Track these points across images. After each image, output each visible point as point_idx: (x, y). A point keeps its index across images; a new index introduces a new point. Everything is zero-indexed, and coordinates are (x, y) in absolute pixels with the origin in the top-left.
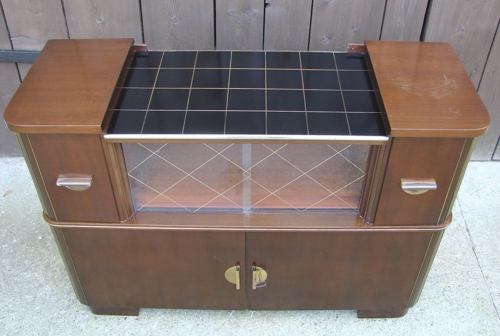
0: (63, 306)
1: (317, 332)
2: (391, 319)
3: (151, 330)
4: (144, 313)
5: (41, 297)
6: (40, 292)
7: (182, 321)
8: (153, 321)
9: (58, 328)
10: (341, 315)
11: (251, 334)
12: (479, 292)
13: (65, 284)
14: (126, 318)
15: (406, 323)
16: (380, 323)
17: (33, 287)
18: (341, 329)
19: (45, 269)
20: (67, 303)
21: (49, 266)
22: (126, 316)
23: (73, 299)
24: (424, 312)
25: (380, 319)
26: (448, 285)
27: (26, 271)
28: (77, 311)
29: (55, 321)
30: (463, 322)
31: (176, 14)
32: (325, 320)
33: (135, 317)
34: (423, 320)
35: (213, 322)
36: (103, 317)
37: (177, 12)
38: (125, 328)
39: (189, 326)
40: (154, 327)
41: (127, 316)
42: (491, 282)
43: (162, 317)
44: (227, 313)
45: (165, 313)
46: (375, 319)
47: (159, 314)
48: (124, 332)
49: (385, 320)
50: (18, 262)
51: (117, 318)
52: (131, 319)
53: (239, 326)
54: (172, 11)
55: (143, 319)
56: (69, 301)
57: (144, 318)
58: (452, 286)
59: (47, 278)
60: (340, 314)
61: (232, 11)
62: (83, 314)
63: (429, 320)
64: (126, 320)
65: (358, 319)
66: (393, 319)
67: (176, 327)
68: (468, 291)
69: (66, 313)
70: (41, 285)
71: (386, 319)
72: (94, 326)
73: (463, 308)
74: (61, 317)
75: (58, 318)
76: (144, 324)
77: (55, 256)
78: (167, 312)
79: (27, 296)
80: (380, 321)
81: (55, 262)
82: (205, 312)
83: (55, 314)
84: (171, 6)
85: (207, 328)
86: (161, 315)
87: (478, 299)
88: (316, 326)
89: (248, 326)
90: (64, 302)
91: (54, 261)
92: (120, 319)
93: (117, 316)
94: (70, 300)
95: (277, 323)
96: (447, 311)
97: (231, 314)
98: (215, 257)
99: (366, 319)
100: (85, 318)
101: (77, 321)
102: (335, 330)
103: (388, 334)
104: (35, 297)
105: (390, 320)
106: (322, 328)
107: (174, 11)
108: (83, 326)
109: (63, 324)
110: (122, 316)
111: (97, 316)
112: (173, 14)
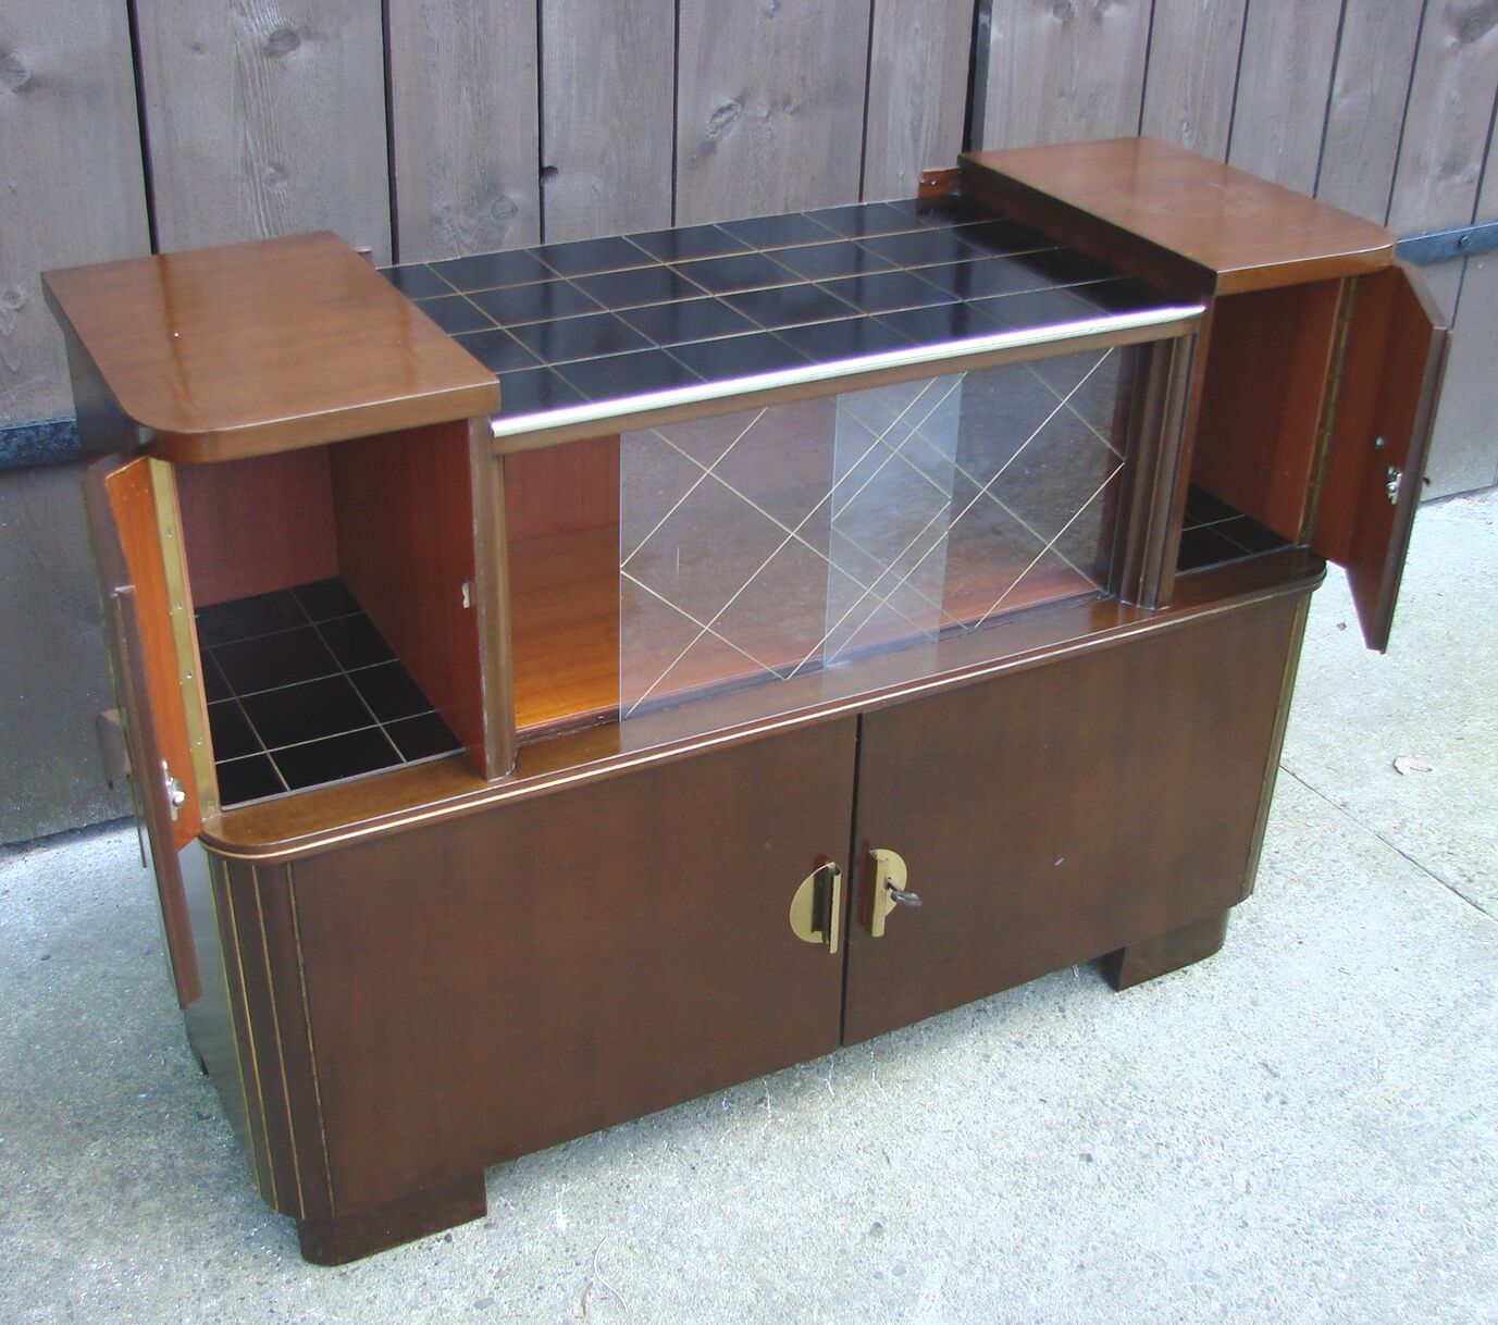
0: (200, 1288)
1: (1037, 1061)
2: (1196, 965)
3: (557, 1235)
4: (498, 1203)
5: (90, 1296)
6: (74, 1283)
7: (637, 1177)
8: (546, 1210)
10: (1069, 1001)
11: (865, 1131)
12: (1350, 839)
13: (156, 1229)
14: (448, 1235)
15: (1238, 961)
16: (1177, 983)
17: (34, 1278)
18: (1094, 1031)
19: (39, 1213)
20: (203, 1278)
21: (51, 1200)
22: (444, 1234)
23: (218, 1258)
24: (1261, 924)
25: (1171, 975)
26: (1274, 849)
28: (260, 1284)
30: (1365, 912)
32: (1037, 1028)
33: (477, 1223)
34: (1273, 940)
35: (731, 1144)
36: (364, 1263)
38: (468, 1262)
39: (671, 1181)
40: (561, 1224)
41: (449, 1231)
42: (1361, 812)
43: (565, 1190)
44: (755, 1109)
45: (564, 1177)
46: (1160, 979)
47: (549, 1187)
48: (474, 1275)
49: (1185, 972)
51: (420, 1248)
52: (467, 1232)
53: (817, 1126)
55: (509, 1218)
56: (206, 1266)
57: (511, 1215)
58: (1282, 848)
59: (72, 1236)
60: (1064, 1000)
61: (446, 208)
62: (288, 1282)
63: (1286, 936)
64: (454, 1240)
65: (1116, 994)
66: (1201, 963)
67: (628, 1197)
68: (1326, 847)
69: (224, 1305)
70: (61, 1265)
71: (1184, 969)
72: (356, 1299)
73: (1343, 885)
76: (519, 1230)
77: (50, 1163)
78: (571, 1173)
79: (35, 1313)
80: (1173, 979)
81: (65, 1181)
82: (688, 1131)
85: (724, 1165)
86: (557, 1186)
87: (1360, 855)
88: (1023, 1047)
89: (843, 1117)
90: (190, 1277)
91: (59, 1181)
92: (430, 1249)
93: (417, 1243)
94: (209, 1262)
95: (914, 1080)
96: (1313, 903)
97: (769, 1107)
99: (1137, 988)
100: (304, 1289)
101: (284, 1310)
102: (1079, 1038)
103: (1216, 999)
104: (69, 1304)
105: (1197, 969)
106: (1042, 1046)
108: (315, 1313)
110: (433, 1237)
111: (344, 1270)
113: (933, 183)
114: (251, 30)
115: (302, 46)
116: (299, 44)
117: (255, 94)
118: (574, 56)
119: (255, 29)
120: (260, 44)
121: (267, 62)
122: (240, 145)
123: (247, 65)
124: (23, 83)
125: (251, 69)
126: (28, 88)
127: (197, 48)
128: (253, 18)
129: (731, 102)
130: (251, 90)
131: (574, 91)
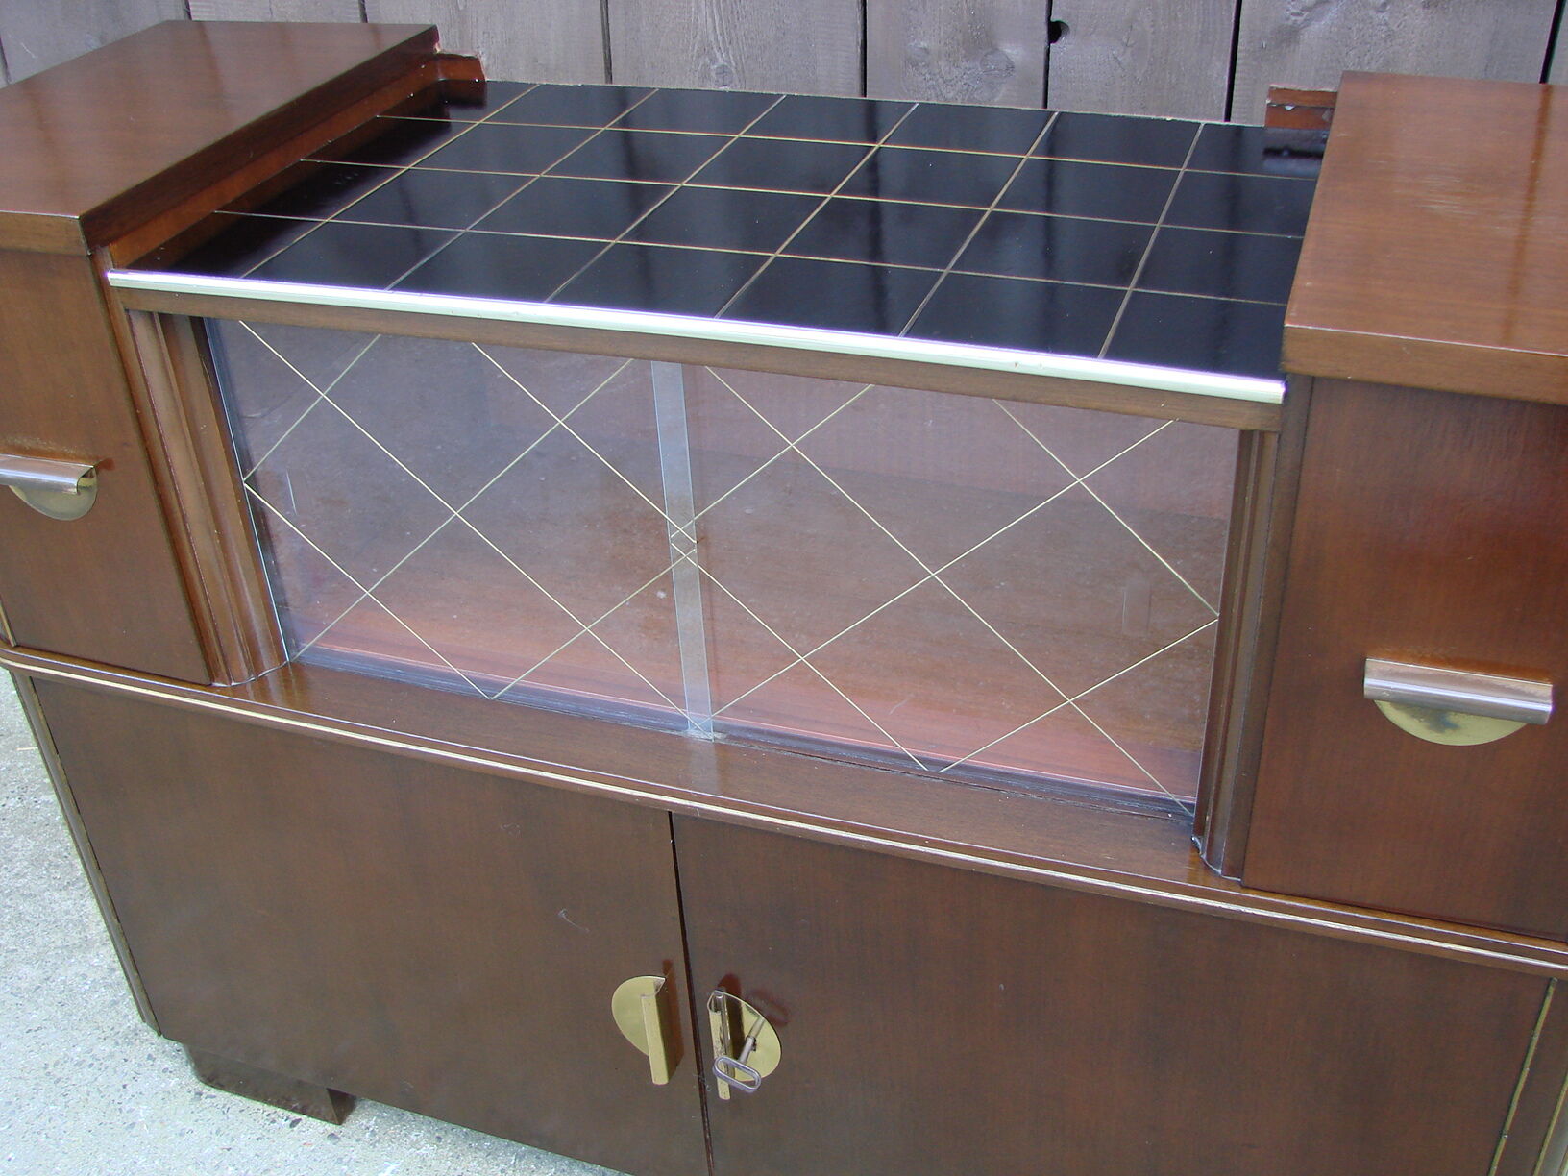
0: (116, 1030)
4: (364, 1122)
5: (64, 982)
8: (385, 1157)
9: (62, 1098)
14: (300, 1120)
22: (298, 1116)
27: (66, 888)
28: (150, 1057)
29: (66, 1072)
31: (727, 51)
33: (331, 1127)
36: (222, 1097)
37: (730, 43)
38: (277, 1157)
41: (304, 1117)
43: (422, 1151)
45: (439, 1138)
47: (416, 1137)
50: (58, 855)
51: (268, 1115)
52: (314, 1128)
54: (712, 38)
55: (354, 1142)
61: (926, 49)
62: (165, 1070)
64: (295, 1129)
69: (112, 1055)
72: (178, 1122)
74: (91, 1065)
75: (79, 1064)
76: (345, 1159)
78: (449, 1138)
79: (27, 969)
83: (79, 1049)
84: (709, 20)
86: (422, 1143)
90: (126, 1015)
93: (271, 1109)
98: (562, 913)
101: (132, 1091)
107: (720, 38)
108: (143, 1111)
109: (86, 1088)
110: (287, 1113)
111: (205, 1090)
112: (715, 49)
113: (1289, 108)
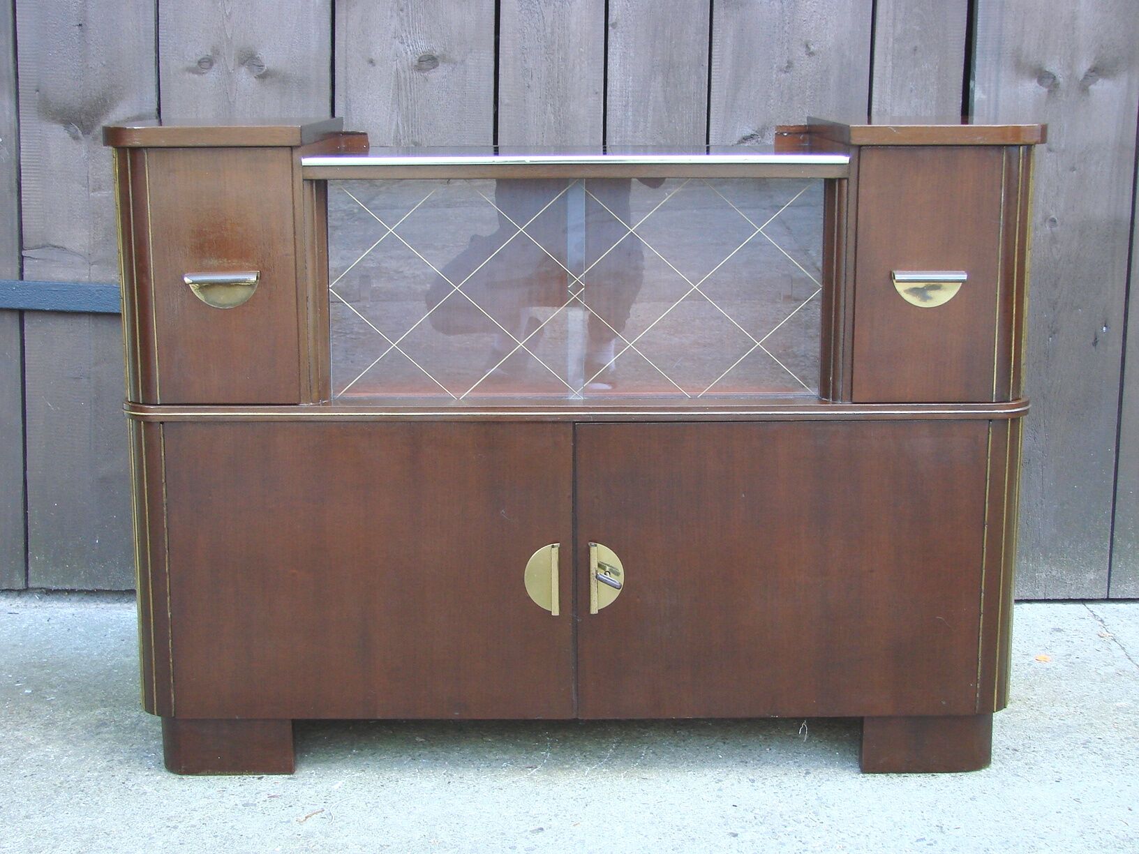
0: (94, 768)
1: (756, 789)
3: (328, 790)
5: (32, 759)
6: (29, 753)
7: (409, 779)
8: (333, 780)
9: (81, 792)
10: (819, 771)
14: (263, 776)
16: (919, 780)
18: (820, 786)
19: (42, 726)
20: (102, 765)
21: (54, 723)
23: (119, 760)
32: (777, 776)
35: (488, 779)
39: (427, 784)
44: (523, 769)
49: (934, 776)
53: (556, 783)
56: (109, 761)
59: (50, 737)
64: (263, 780)
67: (392, 785)
69: (100, 776)
70: (32, 746)
71: (935, 774)
72: (177, 788)
74: (89, 780)
75: (79, 781)
76: (308, 783)
77: (70, 711)
78: (369, 769)
80: (919, 776)
81: (70, 718)
82: (467, 769)
83: (73, 777)
85: (472, 786)
86: (353, 773)
88: (753, 782)
89: (579, 784)
90: (95, 763)
92: (245, 780)
93: (239, 776)
94: (113, 760)
95: (652, 779)
96: (1098, 766)
97: (534, 771)
98: (503, 512)
99: (883, 775)
100: (152, 779)
102: (803, 787)
103: (942, 792)
104: (17, 759)
105: (945, 776)
106: (769, 785)
108: (147, 788)
109: (94, 787)
110: (252, 776)
111: (184, 777)
113: (786, 134)
114: (406, 53)
115: (439, 67)
116: (438, 65)
117: (407, 96)
118: (630, 89)
119: (409, 53)
120: (412, 63)
121: (416, 75)
122: (394, 127)
123: (402, 76)
124: (262, 73)
125: (405, 79)
126: (264, 76)
127: (371, 62)
128: (408, 46)
129: (753, 133)
130: (404, 93)
131: (630, 113)
